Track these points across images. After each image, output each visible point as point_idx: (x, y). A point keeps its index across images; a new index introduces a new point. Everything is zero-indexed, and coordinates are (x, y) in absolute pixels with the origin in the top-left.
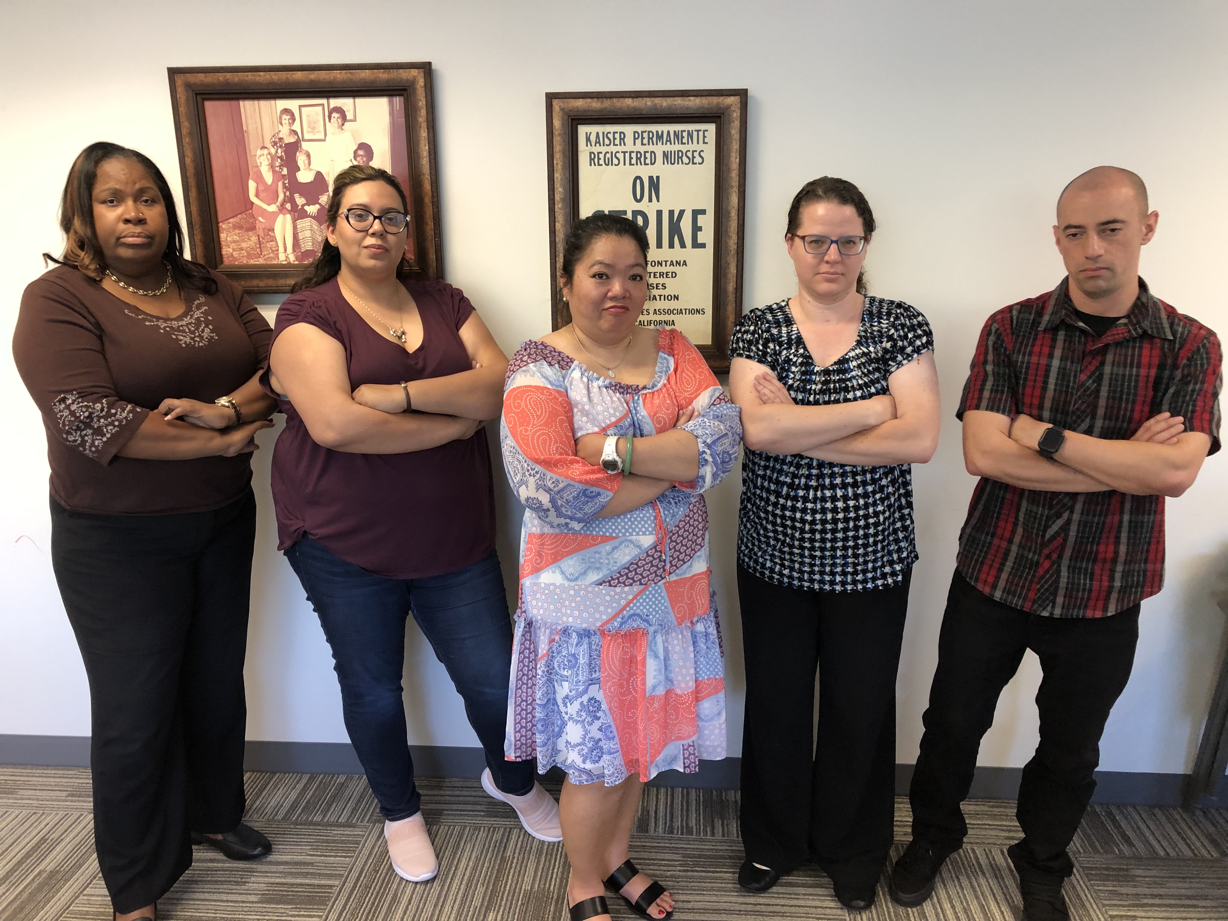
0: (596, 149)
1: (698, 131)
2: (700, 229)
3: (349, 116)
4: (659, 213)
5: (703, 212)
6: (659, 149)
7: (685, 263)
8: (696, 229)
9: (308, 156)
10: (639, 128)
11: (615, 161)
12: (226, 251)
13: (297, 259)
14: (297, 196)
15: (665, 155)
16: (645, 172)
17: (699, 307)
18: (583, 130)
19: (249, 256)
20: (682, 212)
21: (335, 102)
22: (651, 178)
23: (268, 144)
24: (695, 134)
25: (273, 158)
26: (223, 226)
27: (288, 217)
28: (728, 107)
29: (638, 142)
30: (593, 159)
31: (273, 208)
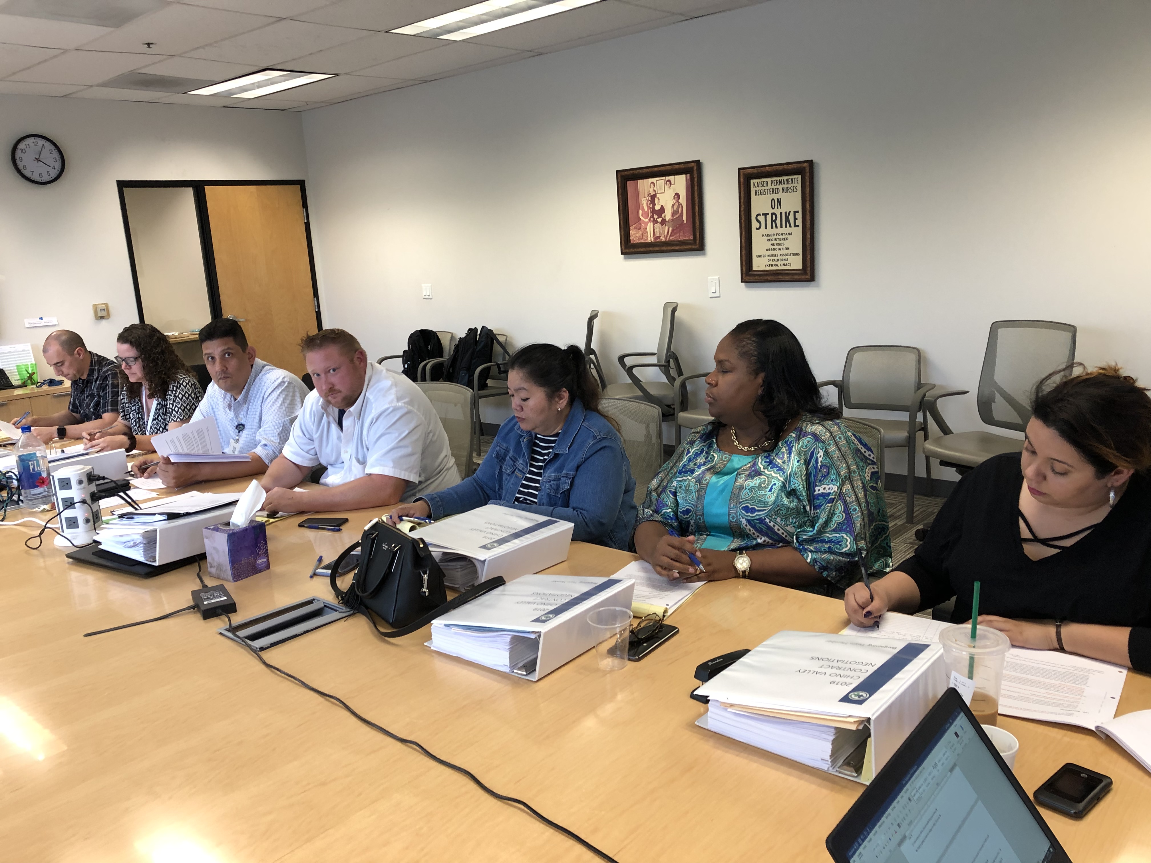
0: (757, 189)
1: (795, 178)
2: (797, 219)
3: (672, 183)
4: (781, 213)
5: (798, 212)
6: (780, 187)
7: (791, 234)
8: (795, 219)
9: (659, 199)
10: (773, 179)
11: (764, 193)
12: (632, 238)
13: (654, 240)
14: (655, 215)
15: (783, 189)
16: (775, 197)
17: (797, 253)
18: (752, 181)
19: (639, 239)
20: (790, 212)
21: (668, 178)
22: (778, 199)
23: (646, 196)
24: (794, 180)
25: (648, 201)
26: (631, 228)
27: (652, 223)
28: (805, 168)
29: (773, 184)
30: (756, 193)
31: (647, 220)
